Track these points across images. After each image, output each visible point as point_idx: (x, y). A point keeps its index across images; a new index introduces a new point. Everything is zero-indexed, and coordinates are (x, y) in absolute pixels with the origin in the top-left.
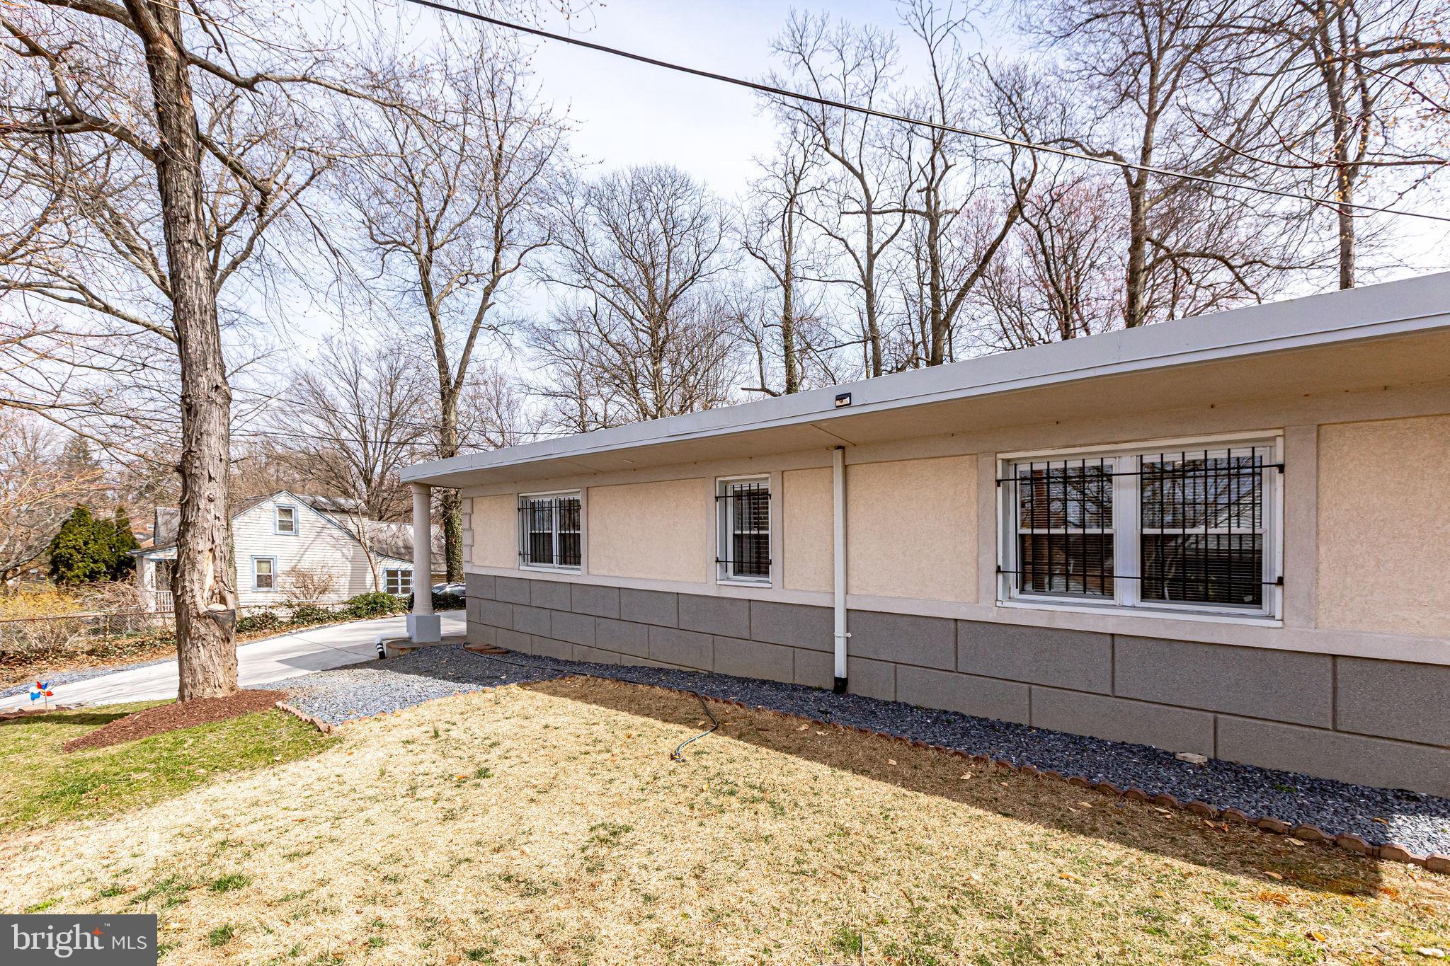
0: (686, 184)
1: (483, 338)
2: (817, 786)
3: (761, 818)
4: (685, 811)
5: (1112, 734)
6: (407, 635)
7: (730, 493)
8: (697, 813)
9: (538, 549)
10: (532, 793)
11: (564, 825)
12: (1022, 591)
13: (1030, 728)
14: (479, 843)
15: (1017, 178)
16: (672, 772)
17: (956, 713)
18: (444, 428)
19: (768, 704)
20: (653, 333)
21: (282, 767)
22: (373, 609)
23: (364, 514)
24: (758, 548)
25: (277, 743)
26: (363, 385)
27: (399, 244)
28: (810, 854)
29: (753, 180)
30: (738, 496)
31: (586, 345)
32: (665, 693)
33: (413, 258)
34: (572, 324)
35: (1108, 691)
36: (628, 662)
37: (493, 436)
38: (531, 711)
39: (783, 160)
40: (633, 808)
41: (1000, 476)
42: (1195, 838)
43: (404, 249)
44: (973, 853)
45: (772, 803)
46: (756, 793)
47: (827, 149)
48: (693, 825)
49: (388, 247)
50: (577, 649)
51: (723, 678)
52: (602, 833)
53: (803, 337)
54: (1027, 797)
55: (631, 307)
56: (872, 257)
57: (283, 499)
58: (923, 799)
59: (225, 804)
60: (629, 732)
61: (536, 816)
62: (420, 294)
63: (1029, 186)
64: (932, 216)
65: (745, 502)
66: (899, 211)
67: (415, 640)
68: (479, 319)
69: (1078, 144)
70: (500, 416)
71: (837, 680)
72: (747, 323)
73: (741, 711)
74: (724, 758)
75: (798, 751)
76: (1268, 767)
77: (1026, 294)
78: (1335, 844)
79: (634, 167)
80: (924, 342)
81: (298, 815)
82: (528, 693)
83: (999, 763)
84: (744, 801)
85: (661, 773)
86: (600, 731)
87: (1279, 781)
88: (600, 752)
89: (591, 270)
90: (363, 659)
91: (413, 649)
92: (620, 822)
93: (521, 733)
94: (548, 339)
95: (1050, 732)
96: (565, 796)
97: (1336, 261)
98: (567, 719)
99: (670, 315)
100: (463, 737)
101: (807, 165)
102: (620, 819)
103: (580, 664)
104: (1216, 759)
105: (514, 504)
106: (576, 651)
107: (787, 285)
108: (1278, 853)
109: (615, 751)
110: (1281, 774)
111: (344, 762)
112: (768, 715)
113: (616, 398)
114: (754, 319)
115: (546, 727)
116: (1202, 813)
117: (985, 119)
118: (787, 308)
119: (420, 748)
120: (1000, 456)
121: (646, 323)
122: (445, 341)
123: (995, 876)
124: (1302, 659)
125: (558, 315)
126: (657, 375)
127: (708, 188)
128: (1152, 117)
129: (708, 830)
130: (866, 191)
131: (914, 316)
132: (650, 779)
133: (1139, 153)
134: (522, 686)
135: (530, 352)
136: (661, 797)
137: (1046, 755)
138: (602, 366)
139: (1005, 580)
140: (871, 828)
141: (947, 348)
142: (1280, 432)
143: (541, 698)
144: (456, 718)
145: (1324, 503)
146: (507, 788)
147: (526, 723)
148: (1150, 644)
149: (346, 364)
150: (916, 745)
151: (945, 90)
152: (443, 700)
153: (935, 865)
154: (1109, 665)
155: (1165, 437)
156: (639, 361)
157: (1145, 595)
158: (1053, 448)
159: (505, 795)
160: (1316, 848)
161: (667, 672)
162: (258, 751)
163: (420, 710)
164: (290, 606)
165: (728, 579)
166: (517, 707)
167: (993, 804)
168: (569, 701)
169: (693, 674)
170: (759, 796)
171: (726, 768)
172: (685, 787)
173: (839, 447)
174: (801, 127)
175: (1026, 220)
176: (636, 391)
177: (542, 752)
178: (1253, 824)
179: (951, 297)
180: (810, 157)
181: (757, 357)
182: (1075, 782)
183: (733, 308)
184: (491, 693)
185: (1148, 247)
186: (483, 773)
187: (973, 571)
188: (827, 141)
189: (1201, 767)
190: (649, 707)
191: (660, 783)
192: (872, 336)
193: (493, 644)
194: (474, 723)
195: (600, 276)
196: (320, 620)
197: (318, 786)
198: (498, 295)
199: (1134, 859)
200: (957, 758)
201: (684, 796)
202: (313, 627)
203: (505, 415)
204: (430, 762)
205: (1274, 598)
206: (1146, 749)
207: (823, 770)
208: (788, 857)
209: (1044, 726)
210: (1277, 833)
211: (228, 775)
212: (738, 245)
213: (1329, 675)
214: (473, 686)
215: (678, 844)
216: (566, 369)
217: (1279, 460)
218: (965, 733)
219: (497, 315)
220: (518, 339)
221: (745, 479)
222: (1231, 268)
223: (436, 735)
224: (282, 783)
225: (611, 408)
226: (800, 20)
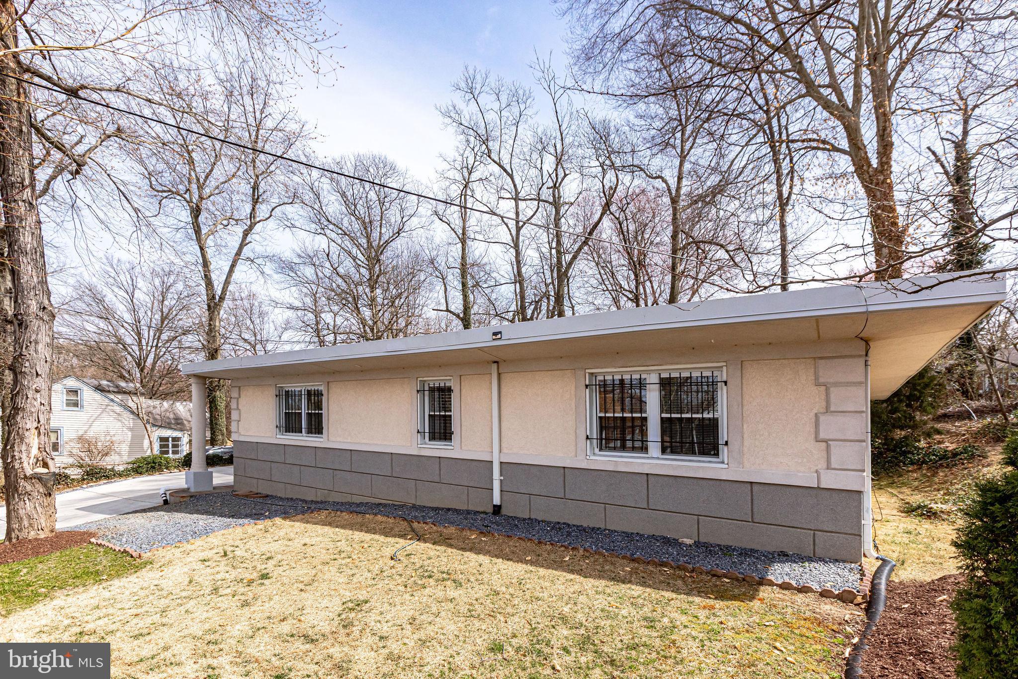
0: (393, 168)
1: (241, 267)
2: (481, 569)
3: (448, 589)
4: (402, 588)
5: (648, 530)
6: (186, 486)
7: (427, 388)
8: (409, 589)
9: (291, 424)
10: (301, 586)
11: (325, 603)
12: (601, 450)
13: (605, 530)
14: (269, 618)
15: (607, 187)
16: (393, 567)
17: (564, 524)
18: (211, 332)
19: (452, 523)
20: (371, 270)
21: (109, 583)
22: (153, 467)
23: (142, 394)
24: (445, 423)
25: (100, 567)
26: (138, 294)
27: (173, 193)
28: (477, 606)
29: (441, 170)
30: (432, 390)
31: (320, 274)
32: (384, 519)
33: (185, 204)
34: (310, 259)
35: (645, 506)
36: (357, 500)
37: (246, 336)
38: (292, 535)
39: (460, 159)
40: (369, 589)
41: (587, 383)
42: (679, 582)
43: (178, 197)
44: (565, 598)
45: (454, 581)
46: (444, 575)
47: (489, 156)
48: (407, 596)
49: (165, 194)
50: (319, 492)
51: (422, 508)
52: (350, 605)
53: (473, 277)
54: (598, 567)
55: (354, 251)
56: (518, 229)
57: (71, 383)
58: (542, 571)
59: (72, 609)
60: (362, 544)
61: (308, 599)
62: (191, 231)
63: (614, 192)
64: (556, 204)
65: (436, 394)
66: (535, 199)
67: (192, 490)
68: (239, 253)
69: (642, 170)
70: (252, 322)
71: (495, 506)
72: (437, 265)
73: (435, 528)
74: (424, 557)
75: (471, 550)
76: (723, 543)
77: (614, 257)
78: (744, 580)
79: (356, 154)
80: (553, 283)
81: (134, 611)
82: (287, 523)
83: (585, 550)
84: (437, 580)
85: (385, 568)
86: (342, 545)
87: (727, 550)
88: (344, 558)
89: (326, 223)
90: (149, 505)
91: (191, 497)
92: (361, 598)
93: (288, 549)
94: (292, 269)
95: (615, 531)
96: (324, 586)
97: (779, 252)
98: (318, 539)
99: (382, 257)
100: (246, 554)
101: (477, 163)
102: (362, 595)
103: (322, 502)
104: (699, 542)
105: (273, 392)
106: (319, 494)
107: (463, 242)
108: (716, 586)
109: (354, 557)
110: (728, 547)
111: (158, 576)
112: (452, 530)
113: (341, 313)
114: (441, 260)
115: (305, 545)
116: (685, 569)
117: (586, 150)
118: (463, 258)
119: (214, 564)
120: (587, 371)
121: (365, 261)
122: (212, 267)
123: (575, 609)
124: (738, 485)
125: (300, 252)
126: (373, 300)
127: (409, 173)
128: (683, 157)
129: (417, 598)
130: (515, 186)
131: (546, 267)
132: (378, 572)
133: (676, 179)
134: (284, 518)
135: (277, 277)
136: (386, 582)
137: (612, 544)
138: (333, 290)
139: (591, 444)
140: (511, 590)
141: (566, 289)
142: (724, 364)
143: (298, 526)
144: (238, 543)
145: (745, 402)
146: (283, 584)
147: (290, 543)
148: (666, 479)
149: (124, 278)
150: (540, 543)
151: (563, 127)
152: (225, 532)
153: (545, 606)
154: (645, 491)
155: (672, 364)
156: (360, 288)
157: (664, 451)
158: (615, 367)
159: (282, 589)
160: (735, 583)
161: (385, 505)
162: (87, 574)
163: (209, 539)
164: (81, 466)
165: (425, 444)
166: (282, 533)
167: (580, 572)
168: (319, 527)
169: (402, 506)
170: (448, 577)
171: (426, 563)
172: (401, 575)
173: (495, 362)
174: (472, 139)
175: (611, 213)
176: (358, 309)
177: (304, 561)
178: (707, 573)
179: (568, 257)
180: (478, 158)
181: (443, 288)
182: (624, 558)
183: (427, 254)
184: (261, 524)
185: (682, 236)
186: (265, 576)
187: (574, 438)
188: (489, 151)
189: (690, 546)
190: (374, 529)
191: (385, 574)
192: (519, 279)
193: (255, 491)
194: (251, 544)
195: (331, 227)
196: (107, 477)
197: (142, 593)
198: (254, 236)
199: (646, 595)
200: (563, 549)
201: (400, 580)
202: (102, 482)
203: (257, 321)
204: (223, 571)
205: (724, 451)
206: (664, 538)
207: (484, 559)
208: (464, 609)
209: (612, 528)
210: (719, 577)
211: (65, 592)
212: (430, 212)
213: (749, 493)
214: (246, 521)
215: (398, 607)
216: (305, 290)
217: (725, 379)
218: (569, 534)
219: (253, 251)
220: (268, 268)
221: (437, 379)
222: (727, 251)
223: (225, 554)
224: (112, 593)
225: (339, 320)
226: (471, 72)
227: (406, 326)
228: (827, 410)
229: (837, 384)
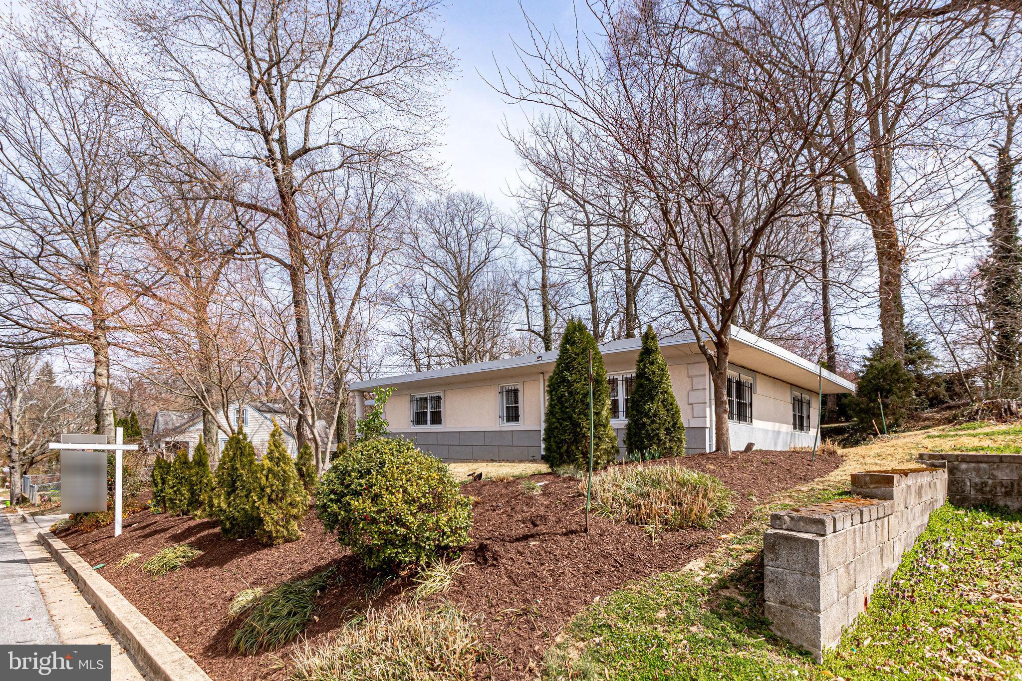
0: (479, 204)
1: (358, 305)
7: (504, 390)
20: (461, 297)
24: (515, 411)
30: (507, 391)
31: (416, 303)
47: (564, 191)
55: (446, 280)
56: (590, 254)
65: (510, 393)
66: (605, 224)
68: (358, 293)
71: (542, 455)
72: (519, 288)
89: (421, 258)
99: (470, 285)
101: (555, 189)
105: (409, 399)
107: (544, 264)
113: (435, 336)
114: (523, 282)
118: (544, 280)
121: (455, 290)
122: (337, 307)
127: (493, 206)
130: (587, 215)
165: (504, 423)
173: (542, 373)
176: (450, 334)
181: (525, 309)
183: (510, 278)
195: (426, 260)
198: (368, 279)
212: (513, 240)
216: (402, 318)
219: (368, 291)
221: (510, 385)
225: (433, 344)
226: (546, 121)
227: (492, 347)
228: (693, 390)
229: (697, 376)
